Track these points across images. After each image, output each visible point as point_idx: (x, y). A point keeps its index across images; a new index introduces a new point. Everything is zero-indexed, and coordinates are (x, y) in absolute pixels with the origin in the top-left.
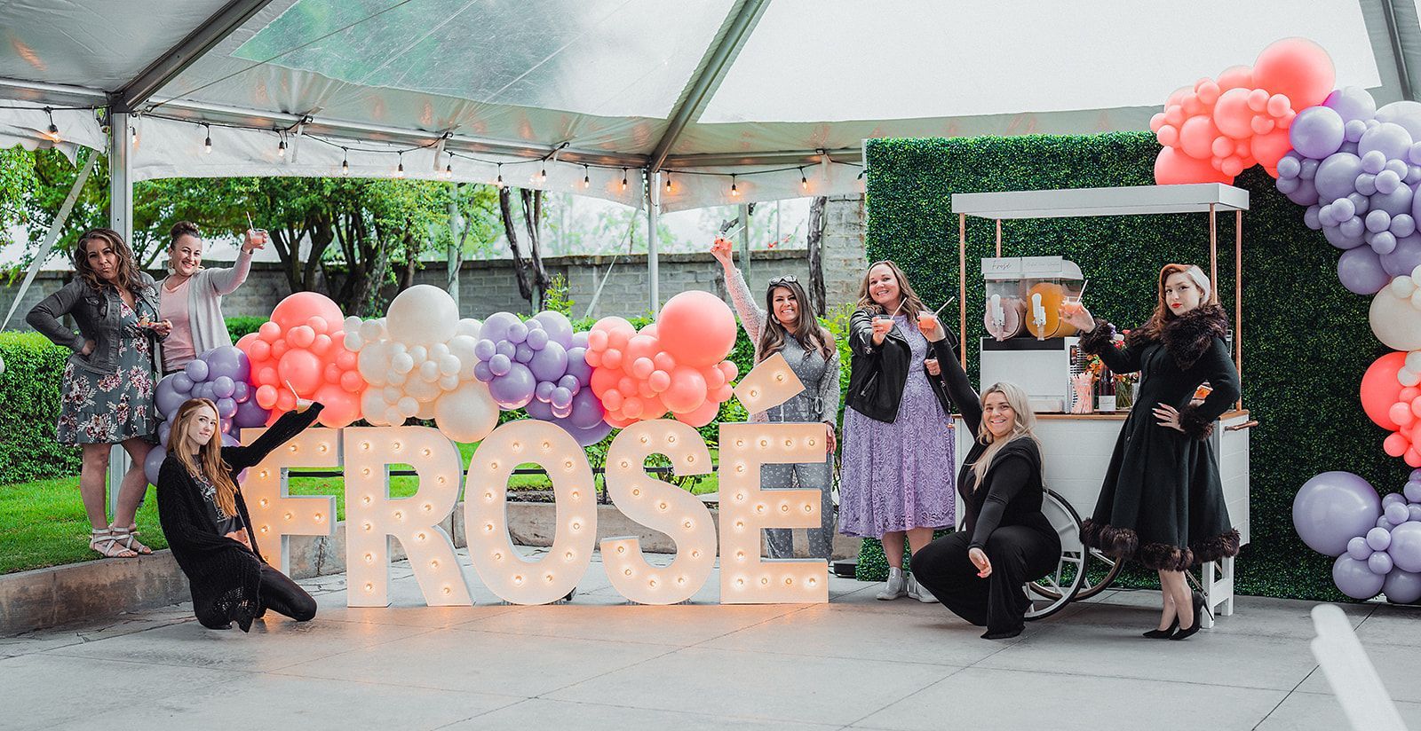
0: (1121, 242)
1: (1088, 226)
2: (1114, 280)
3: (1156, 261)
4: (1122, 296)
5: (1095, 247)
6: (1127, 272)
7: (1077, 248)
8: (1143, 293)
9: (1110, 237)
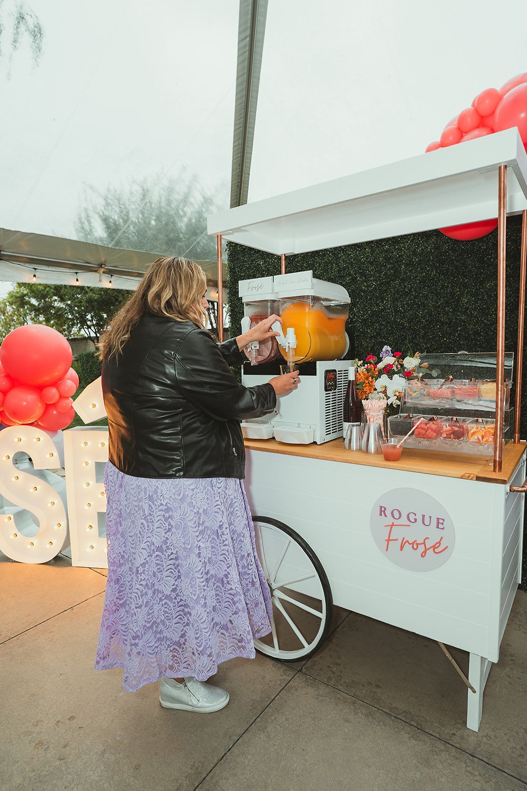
0: (402, 279)
1: (375, 269)
2: (396, 312)
3: (432, 293)
4: (403, 324)
5: (381, 284)
6: (407, 304)
7: (367, 287)
8: (420, 321)
9: (393, 276)
